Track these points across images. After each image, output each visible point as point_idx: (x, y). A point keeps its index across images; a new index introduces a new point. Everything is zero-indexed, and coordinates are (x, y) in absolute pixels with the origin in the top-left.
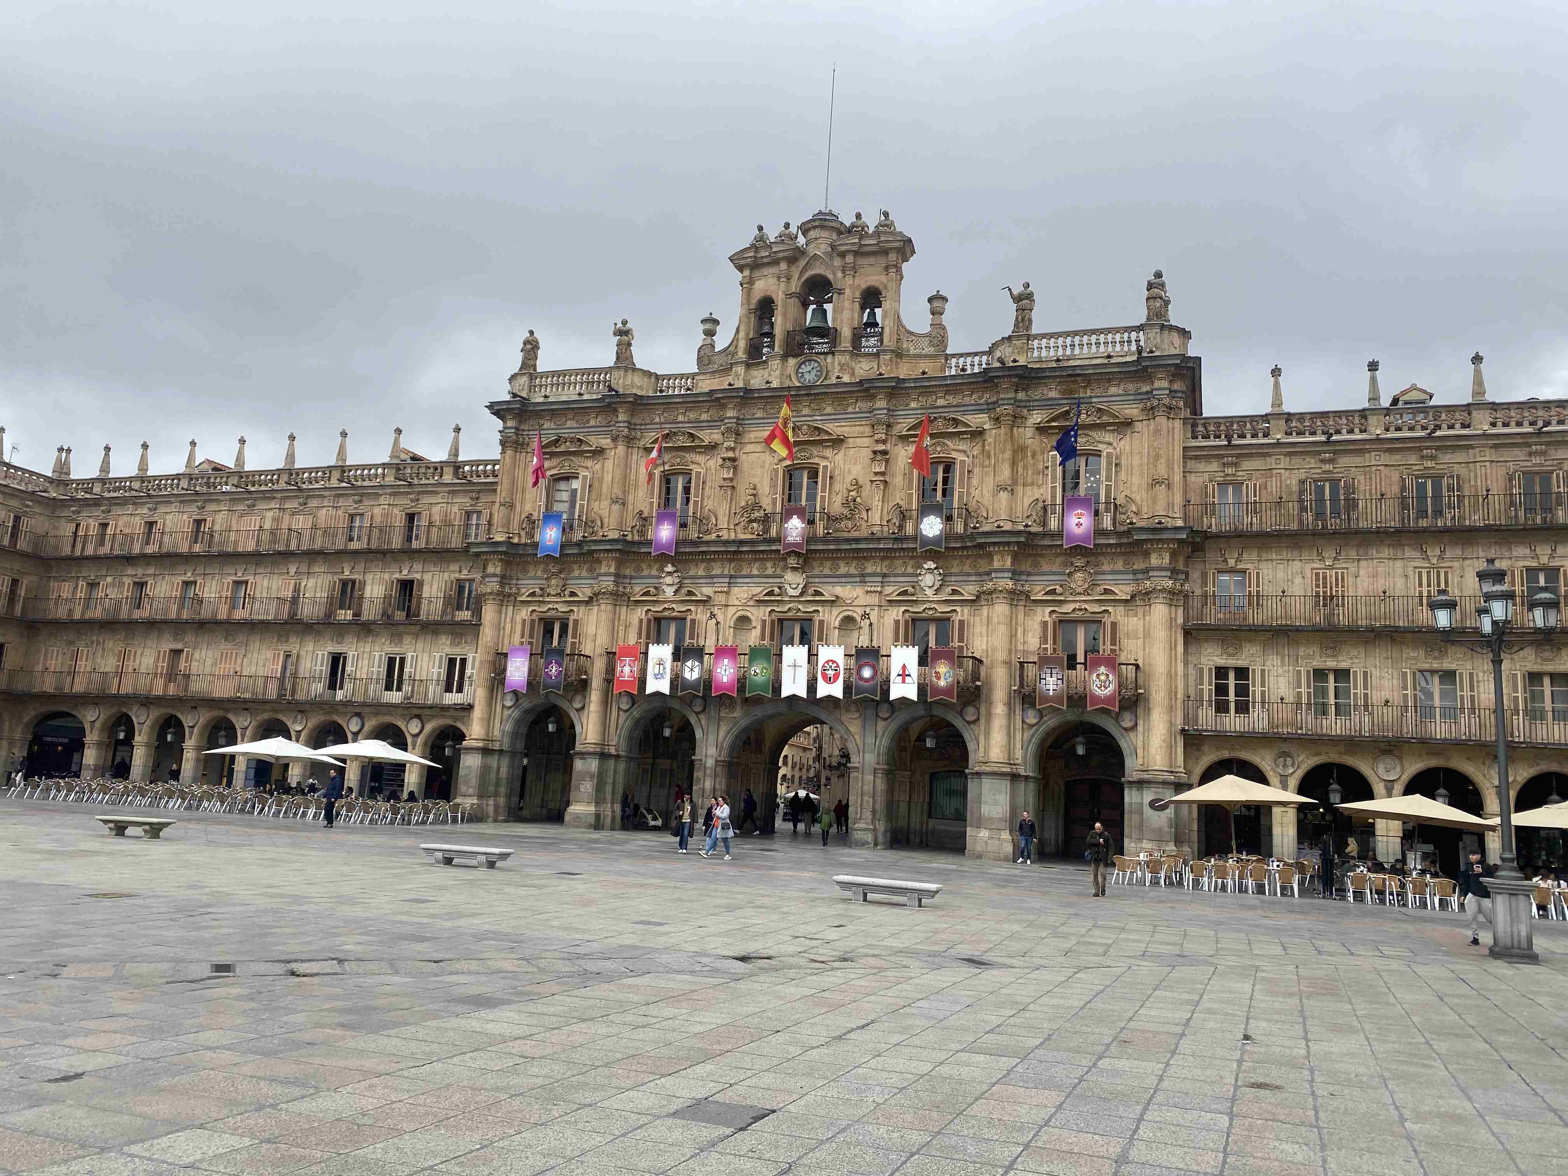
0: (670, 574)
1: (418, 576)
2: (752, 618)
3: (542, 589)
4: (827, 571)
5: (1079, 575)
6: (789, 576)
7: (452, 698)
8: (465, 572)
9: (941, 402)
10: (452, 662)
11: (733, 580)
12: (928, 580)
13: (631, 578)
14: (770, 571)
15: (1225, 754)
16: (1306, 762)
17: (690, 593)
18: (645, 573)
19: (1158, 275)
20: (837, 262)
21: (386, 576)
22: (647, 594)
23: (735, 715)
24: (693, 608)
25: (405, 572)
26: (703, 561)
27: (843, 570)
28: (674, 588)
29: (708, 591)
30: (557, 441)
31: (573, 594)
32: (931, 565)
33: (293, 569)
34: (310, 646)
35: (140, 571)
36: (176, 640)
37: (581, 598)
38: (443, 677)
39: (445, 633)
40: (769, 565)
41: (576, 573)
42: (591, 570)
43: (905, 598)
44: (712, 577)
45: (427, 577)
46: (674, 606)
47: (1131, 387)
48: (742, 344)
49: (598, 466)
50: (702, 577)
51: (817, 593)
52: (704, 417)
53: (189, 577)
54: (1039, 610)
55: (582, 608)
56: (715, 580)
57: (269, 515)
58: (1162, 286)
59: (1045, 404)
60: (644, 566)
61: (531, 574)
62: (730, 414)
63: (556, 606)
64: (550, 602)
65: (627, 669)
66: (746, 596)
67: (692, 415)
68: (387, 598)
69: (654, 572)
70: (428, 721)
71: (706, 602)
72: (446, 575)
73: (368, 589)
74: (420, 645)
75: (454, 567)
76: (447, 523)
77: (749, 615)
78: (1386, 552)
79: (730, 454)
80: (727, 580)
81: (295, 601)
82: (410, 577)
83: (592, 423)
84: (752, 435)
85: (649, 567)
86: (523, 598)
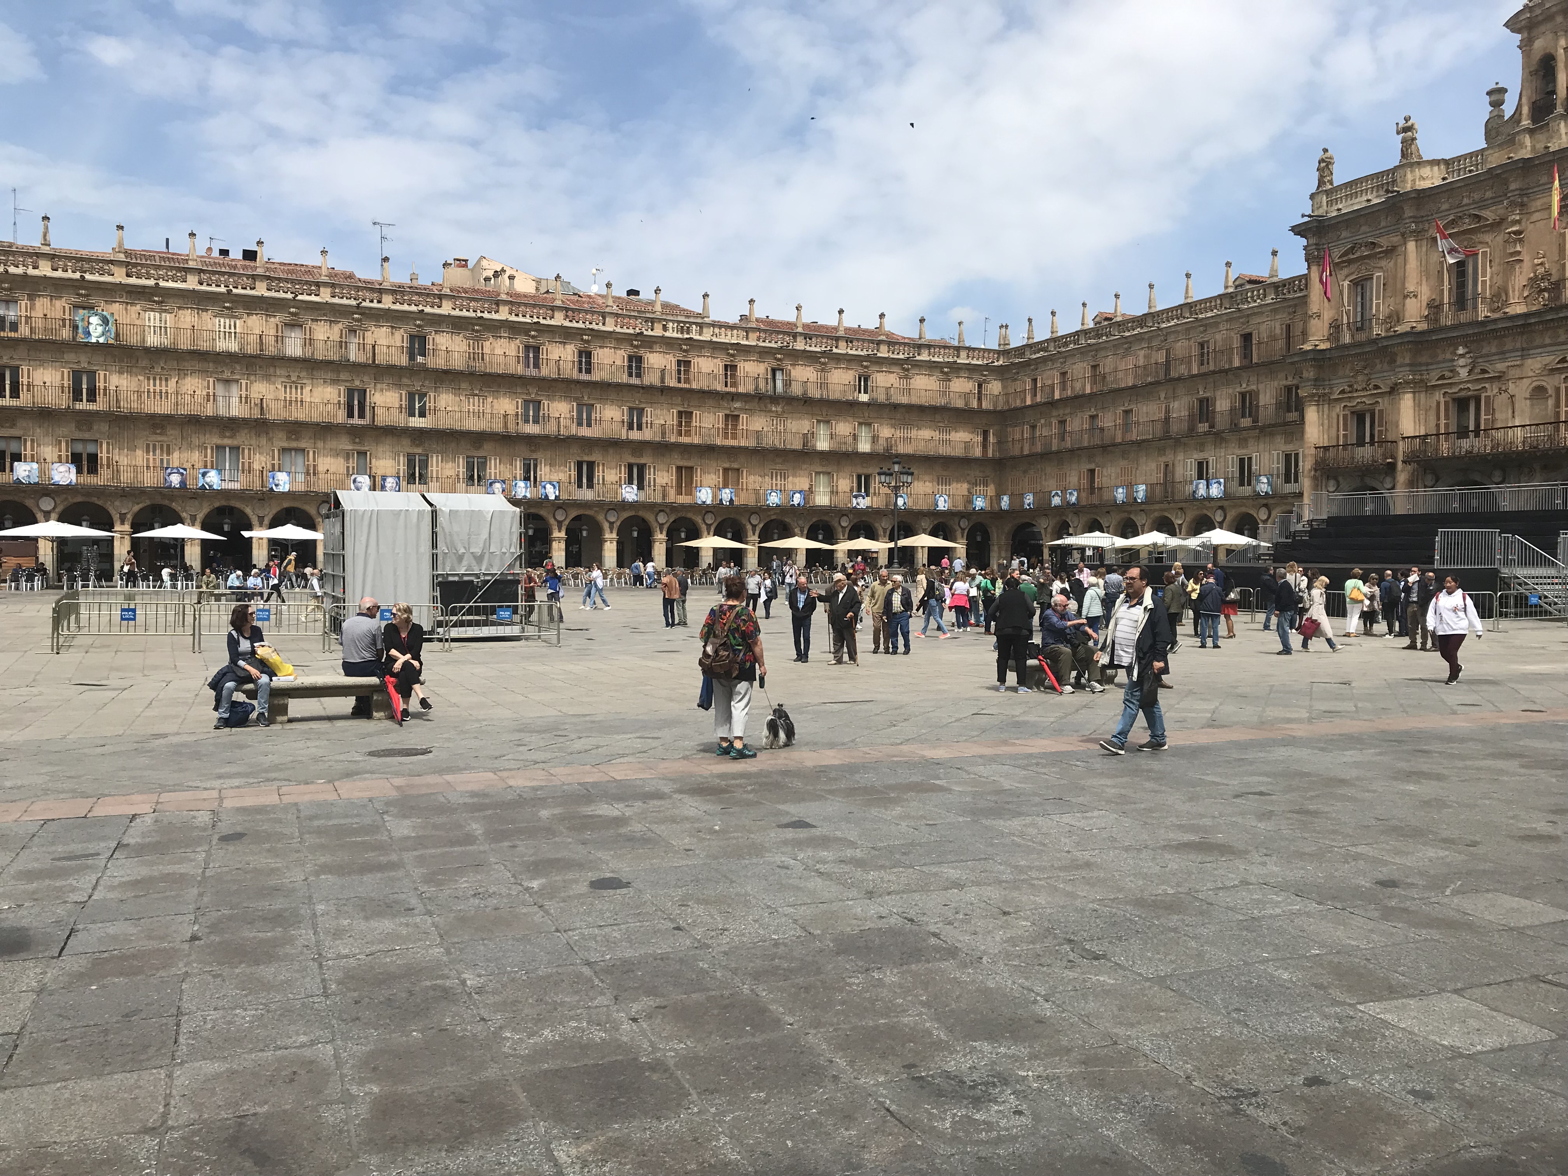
0: (1462, 356)
1: (1254, 387)
2: (1548, 387)
3: (1350, 386)
7: (1289, 488)
8: (1290, 378)
10: (1287, 458)
11: (1525, 353)
13: (1428, 364)
14: (1562, 338)
17: (1484, 371)
18: (1440, 358)
21: (1231, 391)
22: (1442, 377)
24: (1487, 385)
25: (1244, 386)
26: (1496, 338)
28: (1467, 369)
29: (1501, 366)
30: (1353, 248)
31: (1377, 387)
33: (1163, 395)
34: (1180, 457)
35: (1061, 412)
36: (1090, 462)
37: (1384, 389)
38: (1282, 471)
39: (1279, 433)
40: (1561, 332)
41: (1379, 367)
42: (1388, 363)
44: (1503, 353)
45: (1261, 386)
46: (1469, 385)
48: (1525, 110)
49: (1392, 264)
50: (1494, 355)
52: (1488, 195)
53: (1093, 412)
55: (1386, 399)
56: (1508, 355)
57: (1142, 353)
60: (1439, 351)
61: (1340, 373)
62: (1513, 186)
63: (1364, 399)
64: (1358, 397)
66: (1539, 366)
67: (1476, 196)
68: (1232, 410)
69: (1448, 356)
70: (1273, 509)
71: (1499, 377)
72: (1276, 383)
73: (1218, 403)
74: (1261, 446)
75: (1282, 375)
76: (1273, 338)
77: (1544, 384)
79: (1516, 227)
80: (1519, 354)
81: (1167, 420)
82: (1248, 389)
83: (1383, 224)
85: (1444, 351)
86: (1335, 396)
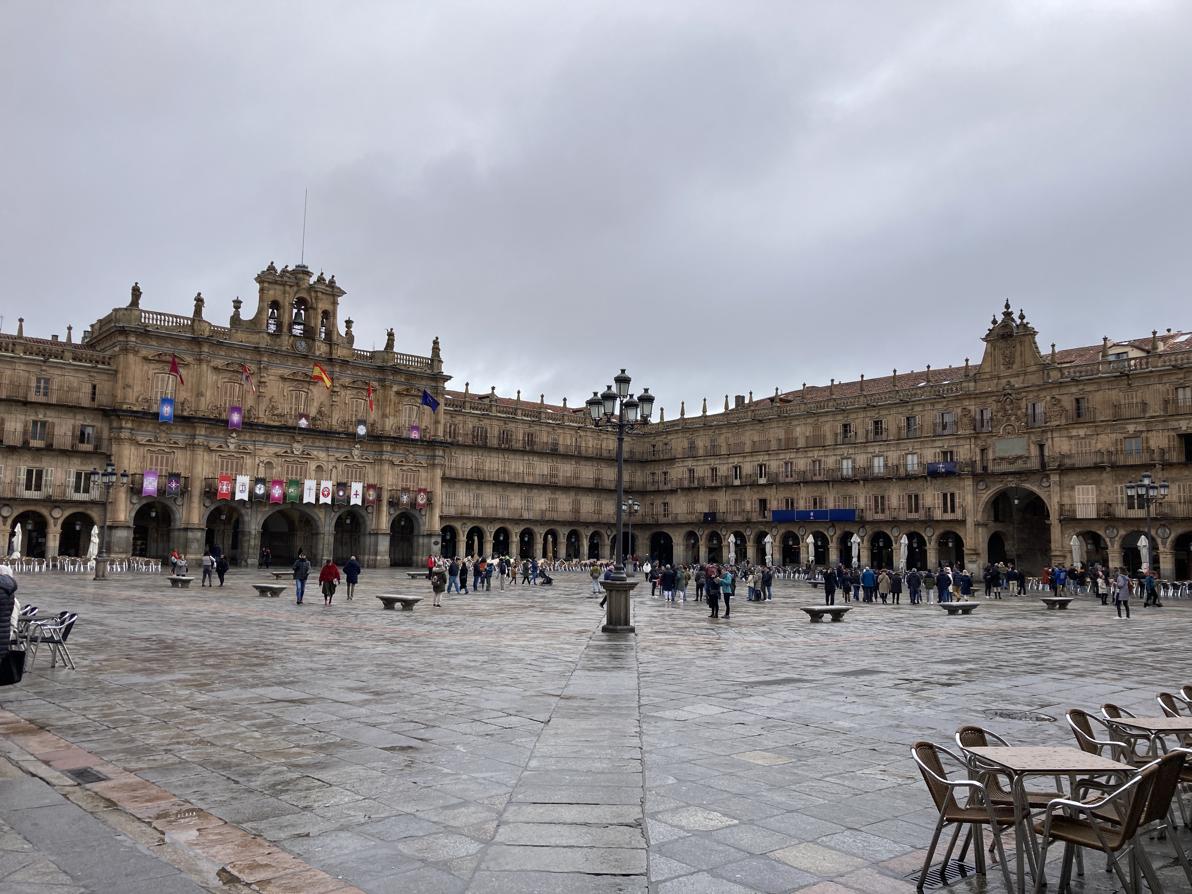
0: (233, 437)
2: (274, 463)
3: (155, 438)
4: (310, 444)
5: (411, 456)
6: (295, 445)
7: (82, 496)
8: (89, 421)
9: (360, 373)
10: (79, 475)
11: (264, 444)
12: (356, 452)
13: (209, 437)
14: (283, 441)
15: (448, 524)
16: (470, 526)
17: (243, 448)
18: (216, 435)
19: (437, 338)
20: (313, 294)
21: (23, 417)
22: (221, 447)
23: (266, 509)
24: (244, 456)
25: (41, 416)
26: (250, 432)
29: (252, 448)
30: (160, 354)
31: (175, 443)
32: (358, 446)
37: (181, 446)
38: (74, 483)
40: (287, 438)
41: (174, 431)
42: (184, 430)
43: (346, 459)
44: (255, 441)
45: (57, 421)
46: (234, 454)
47: (429, 382)
48: (265, 322)
49: (185, 372)
50: (250, 441)
51: (309, 454)
52: (248, 357)
54: (396, 467)
55: (179, 451)
56: (257, 443)
58: (438, 343)
59: (400, 383)
60: (216, 431)
61: (144, 428)
62: (265, 359)
63: (163, 448)
64: (158, 446)
65: (225, 487)
67: (242, 356)
70: (66, 510)
71: (253, 453)
72: (72, 421)
74: (53, 463)
75: (79, 417)
78: (495, 455)
79: (263, 380)
80: (262, 443)
82: (45, 419)
84: (273, 371)
85: (219, 432)
86: (143, 442)
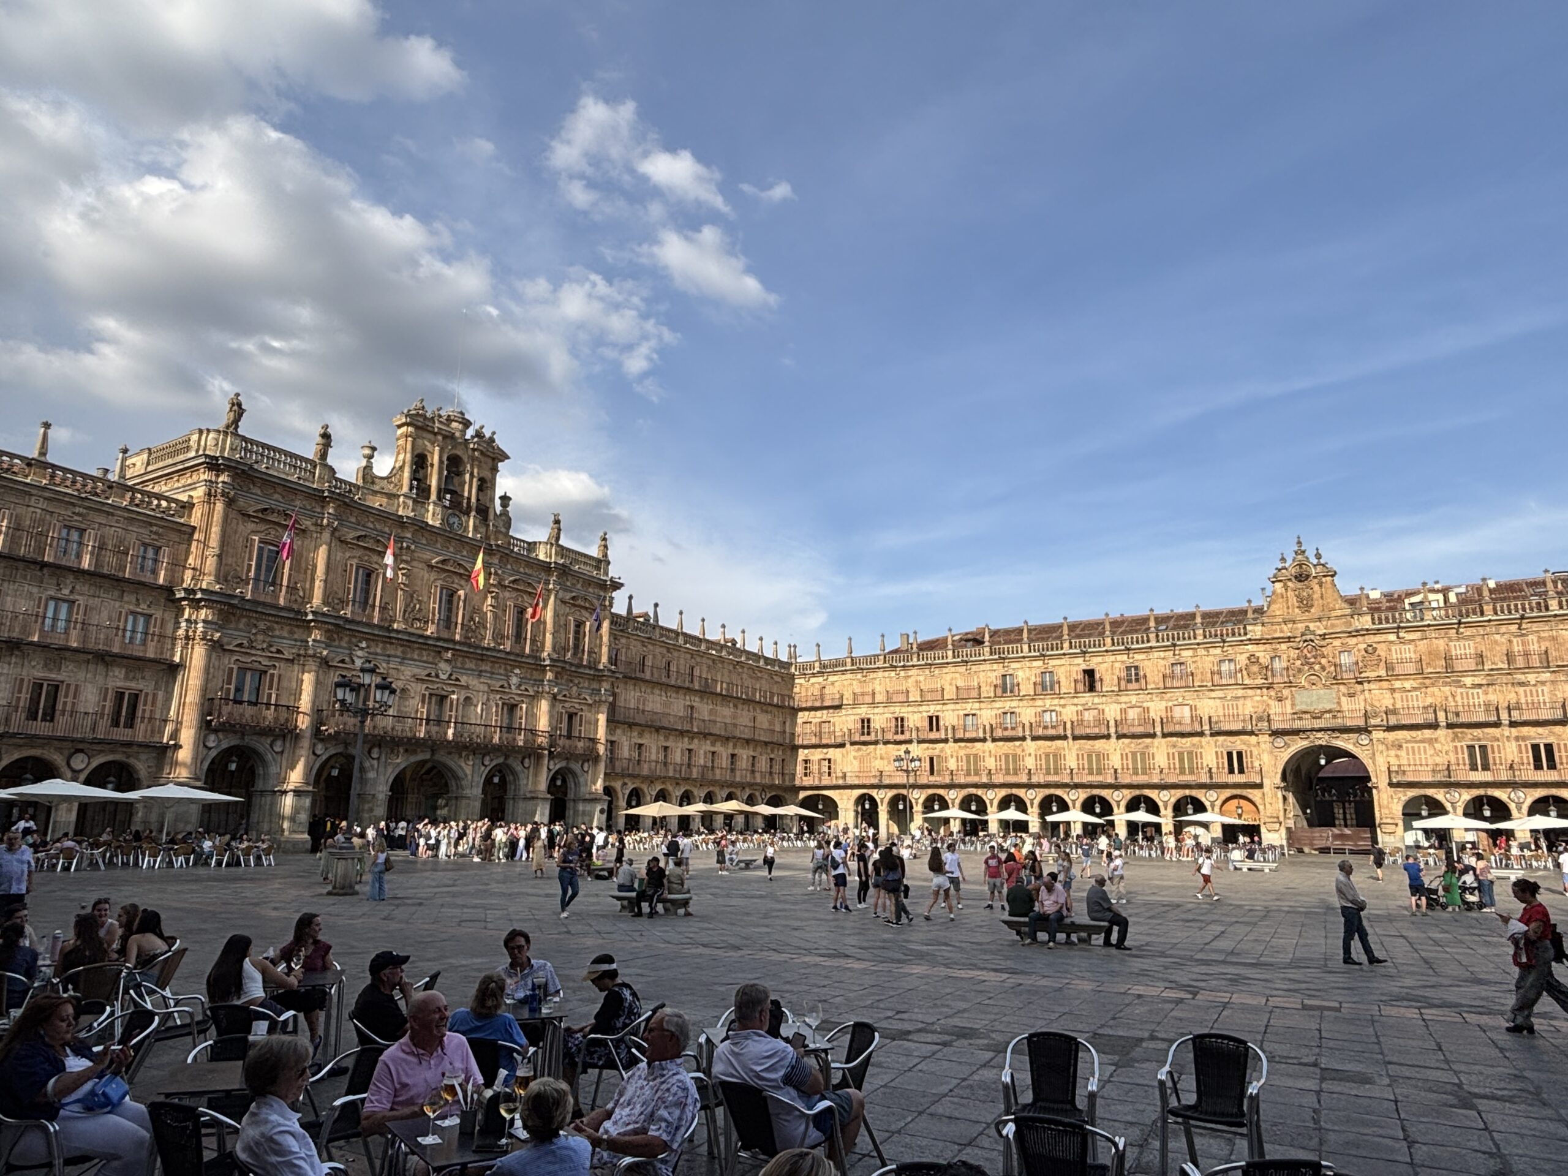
0: (362, 649)
1: (80, 599)
2: (411, 690)
3: (249, 642)
4: (459, 665)
5: (575, 688)
6: (443, 665)
7: (122, 734)
9: (522, 570)
10: (120, 696)
11: (403, 661)
12: (514, 680)
14: (425, 658)
16: (630, 787)
17: (373, 666)
18: (336, 643)
19: (605, 534)
20: (470, 453)
21: (36, 591)
22: (343, 661)
23: (398, 761)
25: (66, 591)
26: (383, 642)
27: (467, 666)
28: (362, 660)
29: (385, 666)
30: (264, 510)
31: (279, 652)
32: (517, 671)
37: (287, 655)
38: (109, 711)
39: (119, 666)
40: (424, 653)
41: (278, 633)
42: (291, 632)
43: (502, 690)
44: (390, 656)
47: (596, 591)
50: (382, 655)
51: (457, 680)
54: (557, 704)
55: (282, 664)
56: (391, 659)
58: (606, 540)
60: (336, 637)
61: (233, 625)
63: (259, 659)
66: (409, 673)
67: (379, 527)
69: (344, 644)
70: (94, 756)
74: (85, 675)
75: (129, 598)
79: (407, 566)
82: (71, 597)
83: (297, 503)
84: (417, 555)
85: (340, 639)
86: (231, 647)
